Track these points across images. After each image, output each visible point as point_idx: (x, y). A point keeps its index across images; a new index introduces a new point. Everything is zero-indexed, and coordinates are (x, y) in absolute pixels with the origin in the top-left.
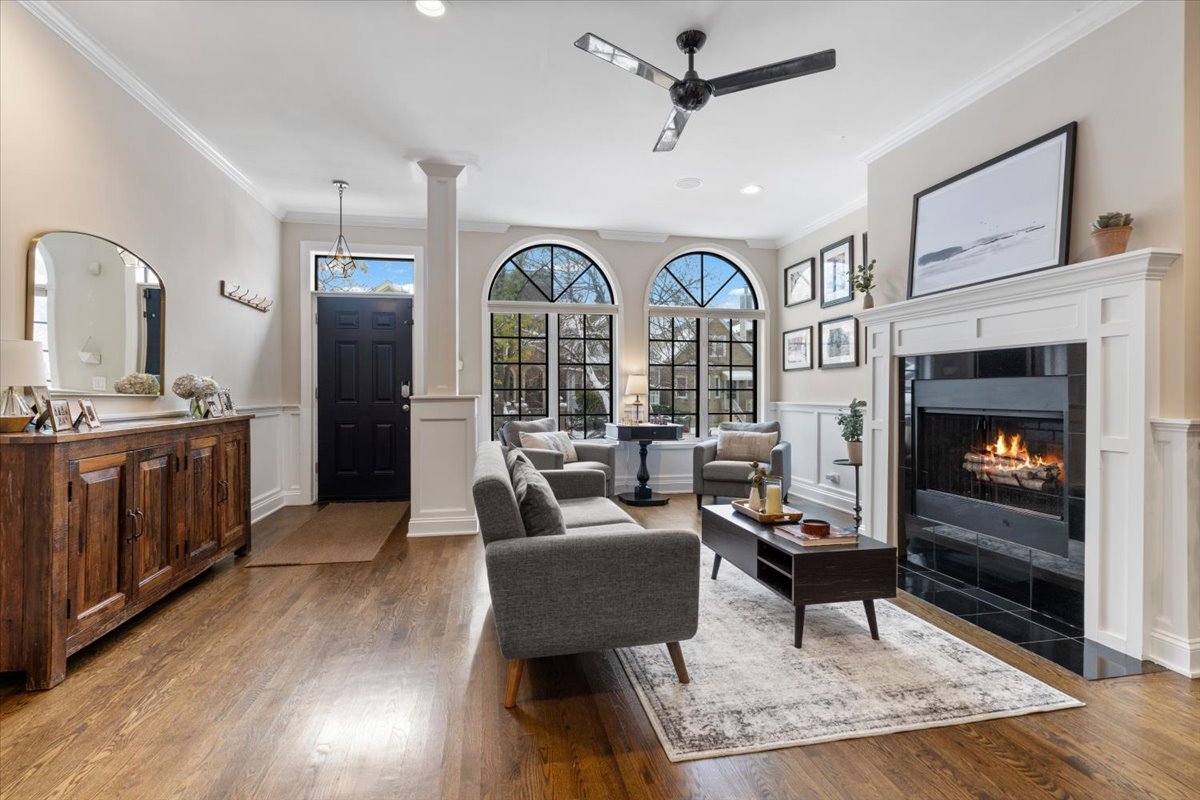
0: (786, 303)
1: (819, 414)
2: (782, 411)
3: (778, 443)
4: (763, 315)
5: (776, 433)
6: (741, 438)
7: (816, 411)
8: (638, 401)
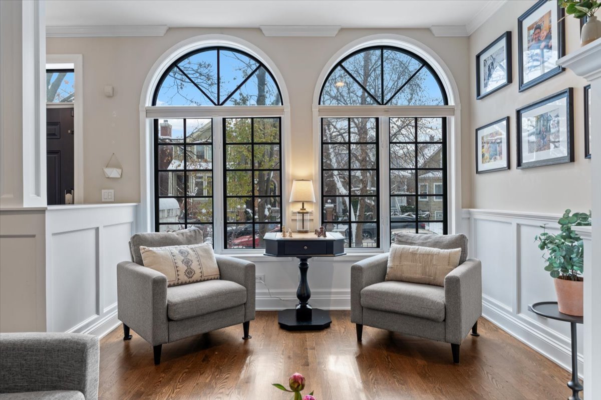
0: (479, 94)
1: (519, 226)
2: (475, 220)
3: (461, 262)
4: (452, 110)
5: (460, 249)
6: (414, 254)
7: (515, 221)
8: (303, 208)
